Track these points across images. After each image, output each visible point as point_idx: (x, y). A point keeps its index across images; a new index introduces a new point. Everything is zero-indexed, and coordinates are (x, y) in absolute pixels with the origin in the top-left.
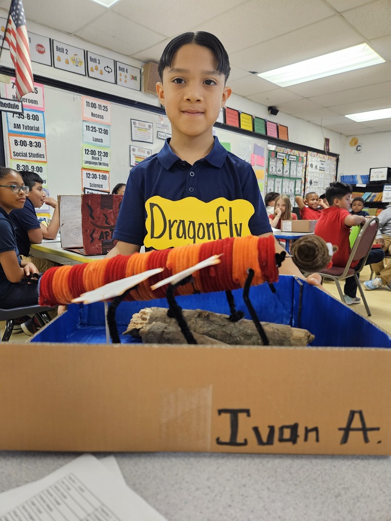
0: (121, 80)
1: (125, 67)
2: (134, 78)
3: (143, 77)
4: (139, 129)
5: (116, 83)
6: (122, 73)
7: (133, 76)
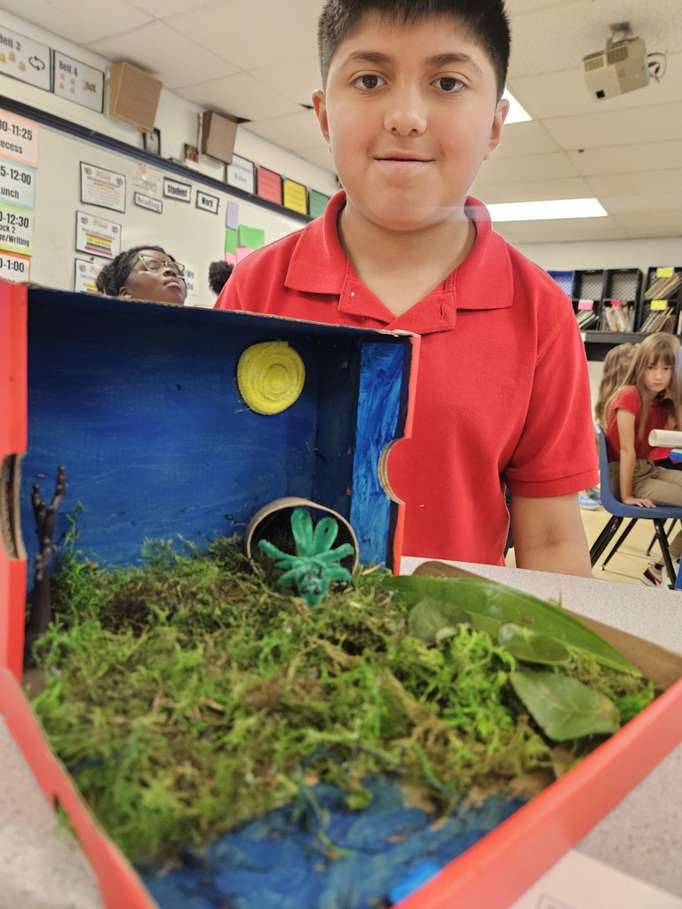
0: (62, 87)
1: (74, 65)
2: (90, 87)
3: (108, 87)
4: (97, 182)
5: (52, 90)
6: (66, 74)
7: (87, 84)
